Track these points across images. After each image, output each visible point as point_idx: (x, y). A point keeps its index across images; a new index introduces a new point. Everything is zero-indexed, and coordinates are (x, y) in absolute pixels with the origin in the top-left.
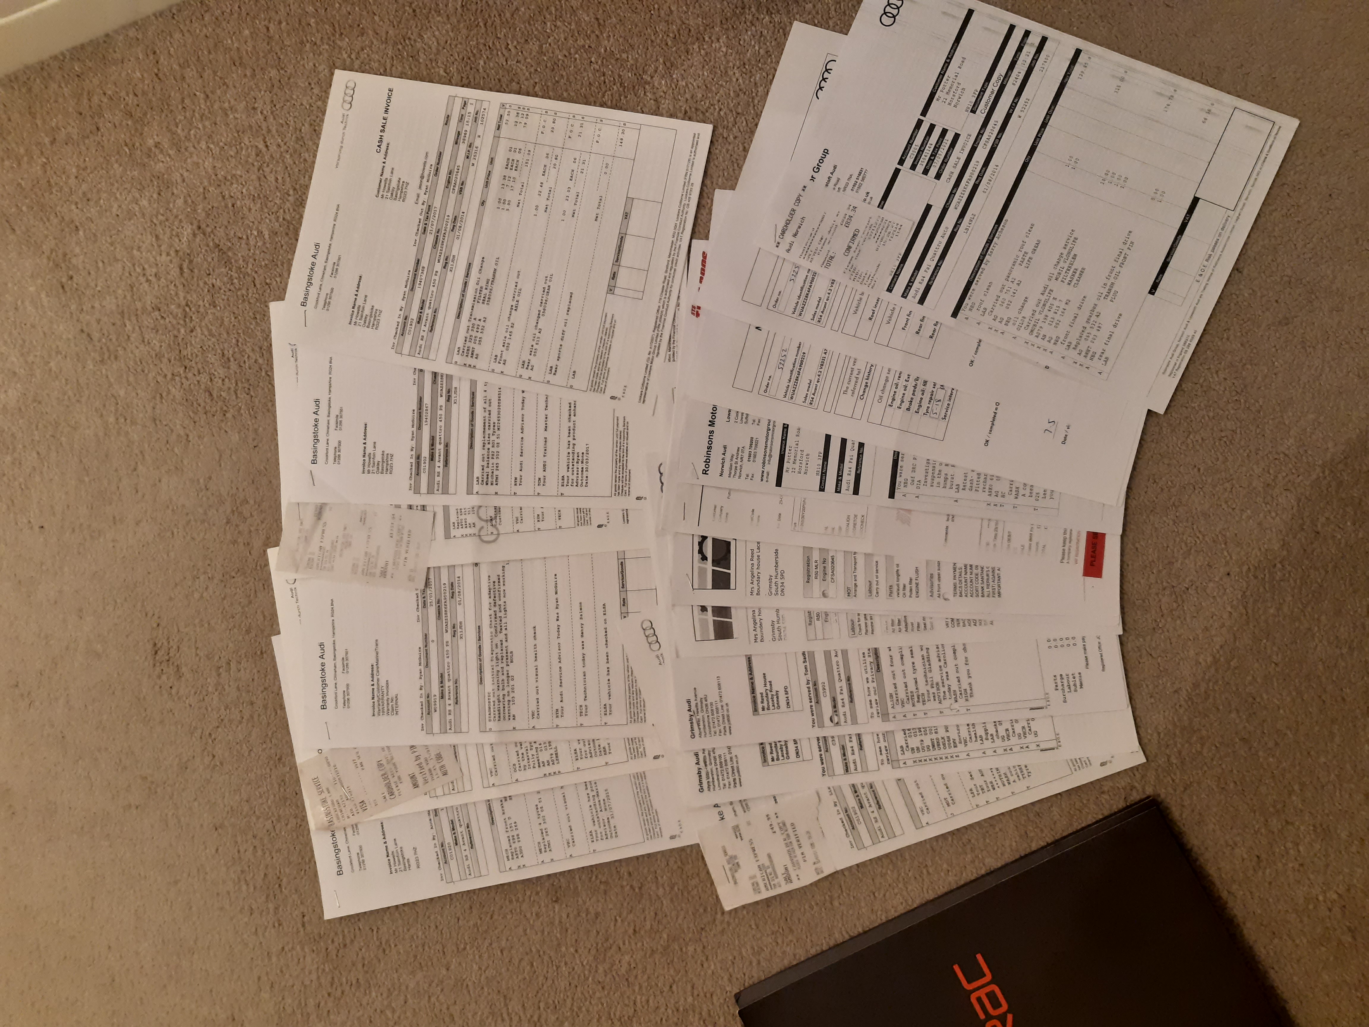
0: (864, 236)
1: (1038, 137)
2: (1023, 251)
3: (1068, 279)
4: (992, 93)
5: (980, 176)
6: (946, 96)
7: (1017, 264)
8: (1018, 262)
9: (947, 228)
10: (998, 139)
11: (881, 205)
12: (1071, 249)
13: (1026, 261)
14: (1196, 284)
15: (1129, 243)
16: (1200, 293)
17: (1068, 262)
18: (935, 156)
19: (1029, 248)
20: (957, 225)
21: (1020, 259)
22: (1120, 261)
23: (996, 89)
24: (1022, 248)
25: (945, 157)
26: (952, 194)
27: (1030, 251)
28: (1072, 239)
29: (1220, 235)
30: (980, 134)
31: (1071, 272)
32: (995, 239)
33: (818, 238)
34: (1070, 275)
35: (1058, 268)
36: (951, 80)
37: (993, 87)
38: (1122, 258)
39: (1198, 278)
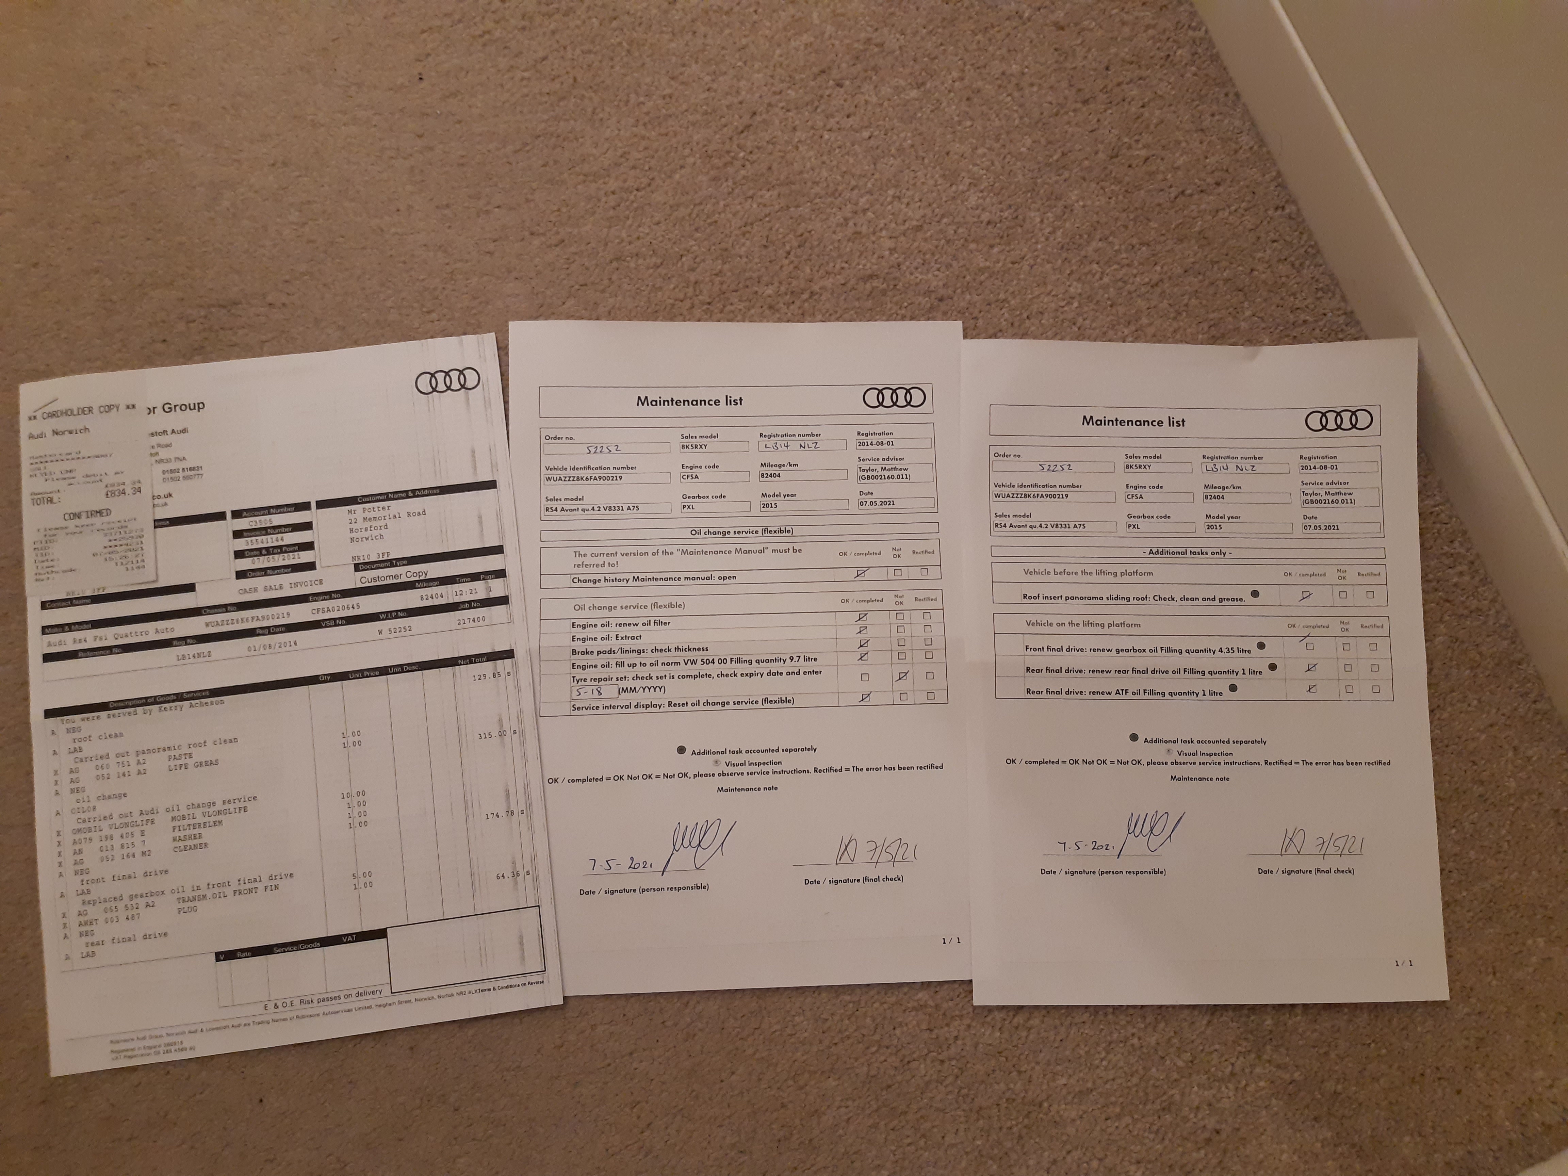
0: (105, 526)
1: (361, 674)
2: (192, 750)
3: (182, 834)
4: (396, 577)
5: (270, 630)
6: (360, 520)
7: (168, 753)
8: (172, 753)
9: (172, 630)
10: (335, 622)
11: (159, 524)
12: (227, 812)
13: (178, 762)
14: (260, 1009)
15: (274, 883)
16: (250, 1021)
17: (206, 819)
18: (268, 554)
19: (200, 755)
20: (184, 640)
21: (177, 753)
22: (242, 887)
23: (404, 579)
24: (195, 745)
25: (273, 568)
26: (225, 608)
27: (196, 758)
28: (242, 805)
29: (347, 996)
30: (329, 595)
31: (193, 832)
32: (186, 703)
33: (67, 465)
34: (187, 832)
35: (191, 811)
36: (386, 513)
37: (405, 573)
38: (248, 886)
39: (271, 1006)
